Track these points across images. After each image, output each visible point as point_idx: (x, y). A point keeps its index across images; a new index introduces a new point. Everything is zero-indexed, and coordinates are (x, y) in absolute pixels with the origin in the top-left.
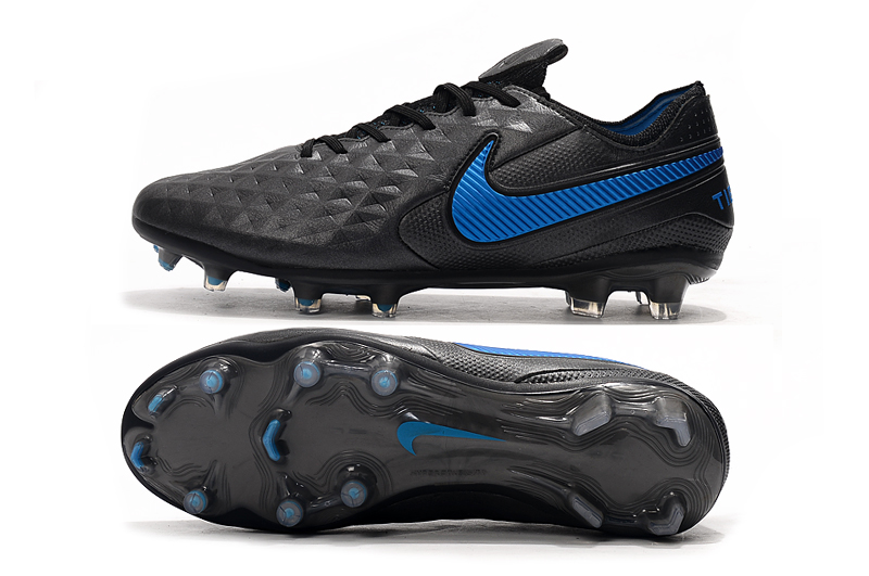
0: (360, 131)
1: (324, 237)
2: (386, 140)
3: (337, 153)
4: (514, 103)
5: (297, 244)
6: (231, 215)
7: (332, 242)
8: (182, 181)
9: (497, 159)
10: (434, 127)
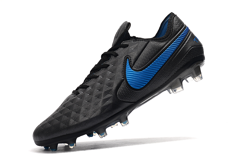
0: (88, 79)
1: (98, 112)
2: (98, 77)
3: (86, 88)
4: (127, 46)
5: (92, 118)
6: (67, 122)
7: (101, 112)
8: (45, 123)
9: (132, 63)
10: (109, 65)
